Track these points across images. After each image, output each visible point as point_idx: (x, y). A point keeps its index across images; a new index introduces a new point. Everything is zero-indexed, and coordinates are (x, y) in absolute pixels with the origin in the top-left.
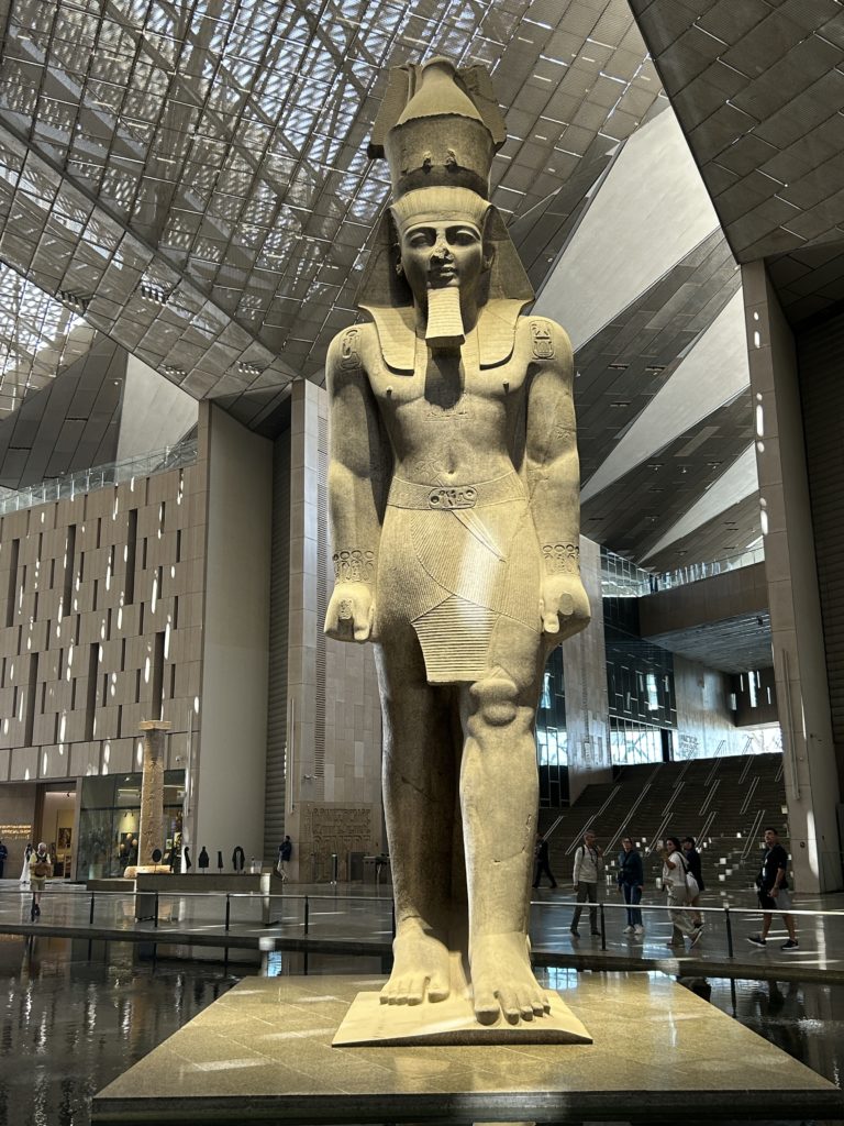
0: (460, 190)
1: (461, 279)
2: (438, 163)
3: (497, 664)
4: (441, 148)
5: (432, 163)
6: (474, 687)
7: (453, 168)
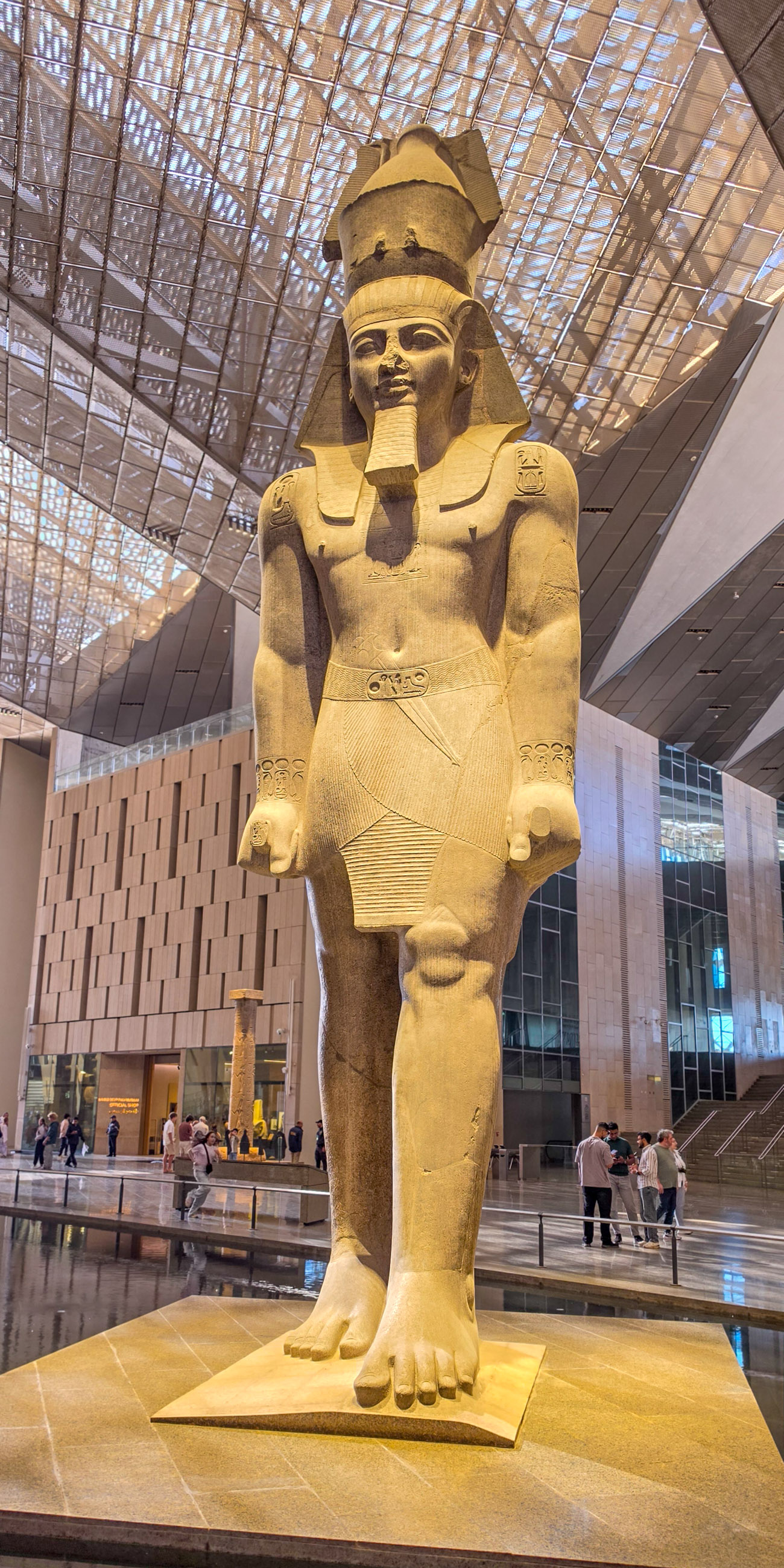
0: (422, 279)
1: (420, 394)
2: (395, 246)
3: (441, 903)
4: (398, 225)
5: (387, 247)
6: (410, 933)
7: (414, 250)
